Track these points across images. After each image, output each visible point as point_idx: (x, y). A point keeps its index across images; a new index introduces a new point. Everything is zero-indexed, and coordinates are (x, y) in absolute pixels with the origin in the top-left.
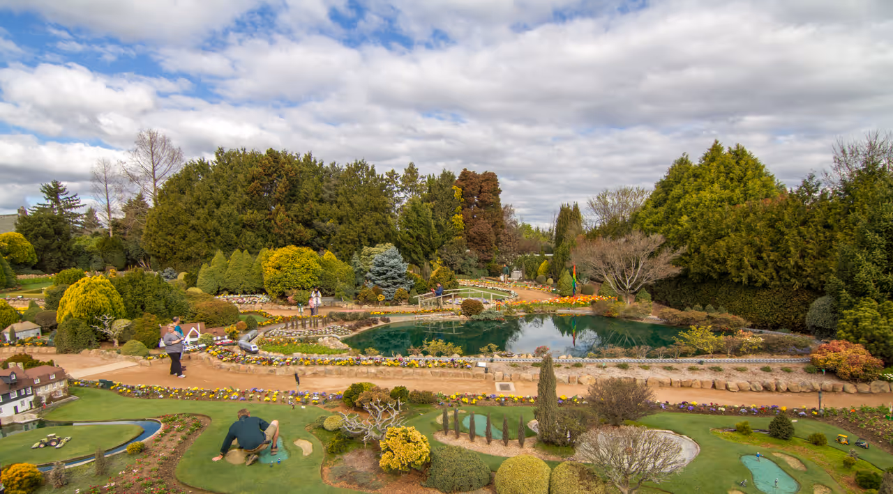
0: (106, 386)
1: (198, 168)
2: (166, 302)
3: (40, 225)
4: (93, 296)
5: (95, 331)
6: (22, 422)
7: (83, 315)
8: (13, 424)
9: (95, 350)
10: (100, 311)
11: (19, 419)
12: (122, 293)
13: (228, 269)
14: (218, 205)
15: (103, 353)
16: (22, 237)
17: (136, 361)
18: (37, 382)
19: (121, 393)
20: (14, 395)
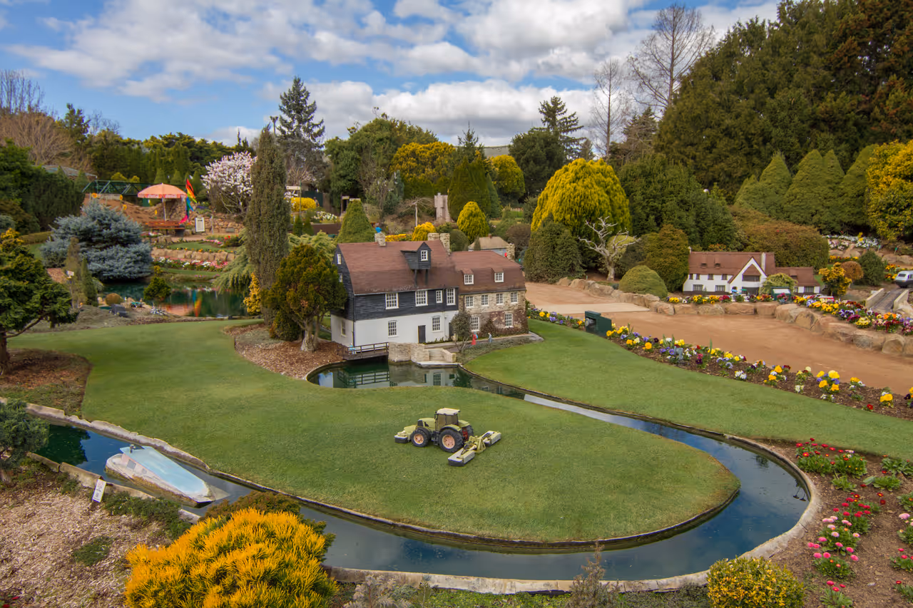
0: (597, 328)
1: (745, 34)
2: (698, 216)
3: (533, 146)
4: (586, 187)
5: (582, 248)
6: (423, 363)
7: (568, 217)
8: (409, 363)
9: (577, 280)
10: (593, 214)
11: (420, 357)
12: (629, 193)
13: (791, 187)
14: (772, 92)
15: (589, 286)
16: (513, 161)
17: (646, 304)
18: (470, 281)
19: (630, 348)
20: (422, 300)
